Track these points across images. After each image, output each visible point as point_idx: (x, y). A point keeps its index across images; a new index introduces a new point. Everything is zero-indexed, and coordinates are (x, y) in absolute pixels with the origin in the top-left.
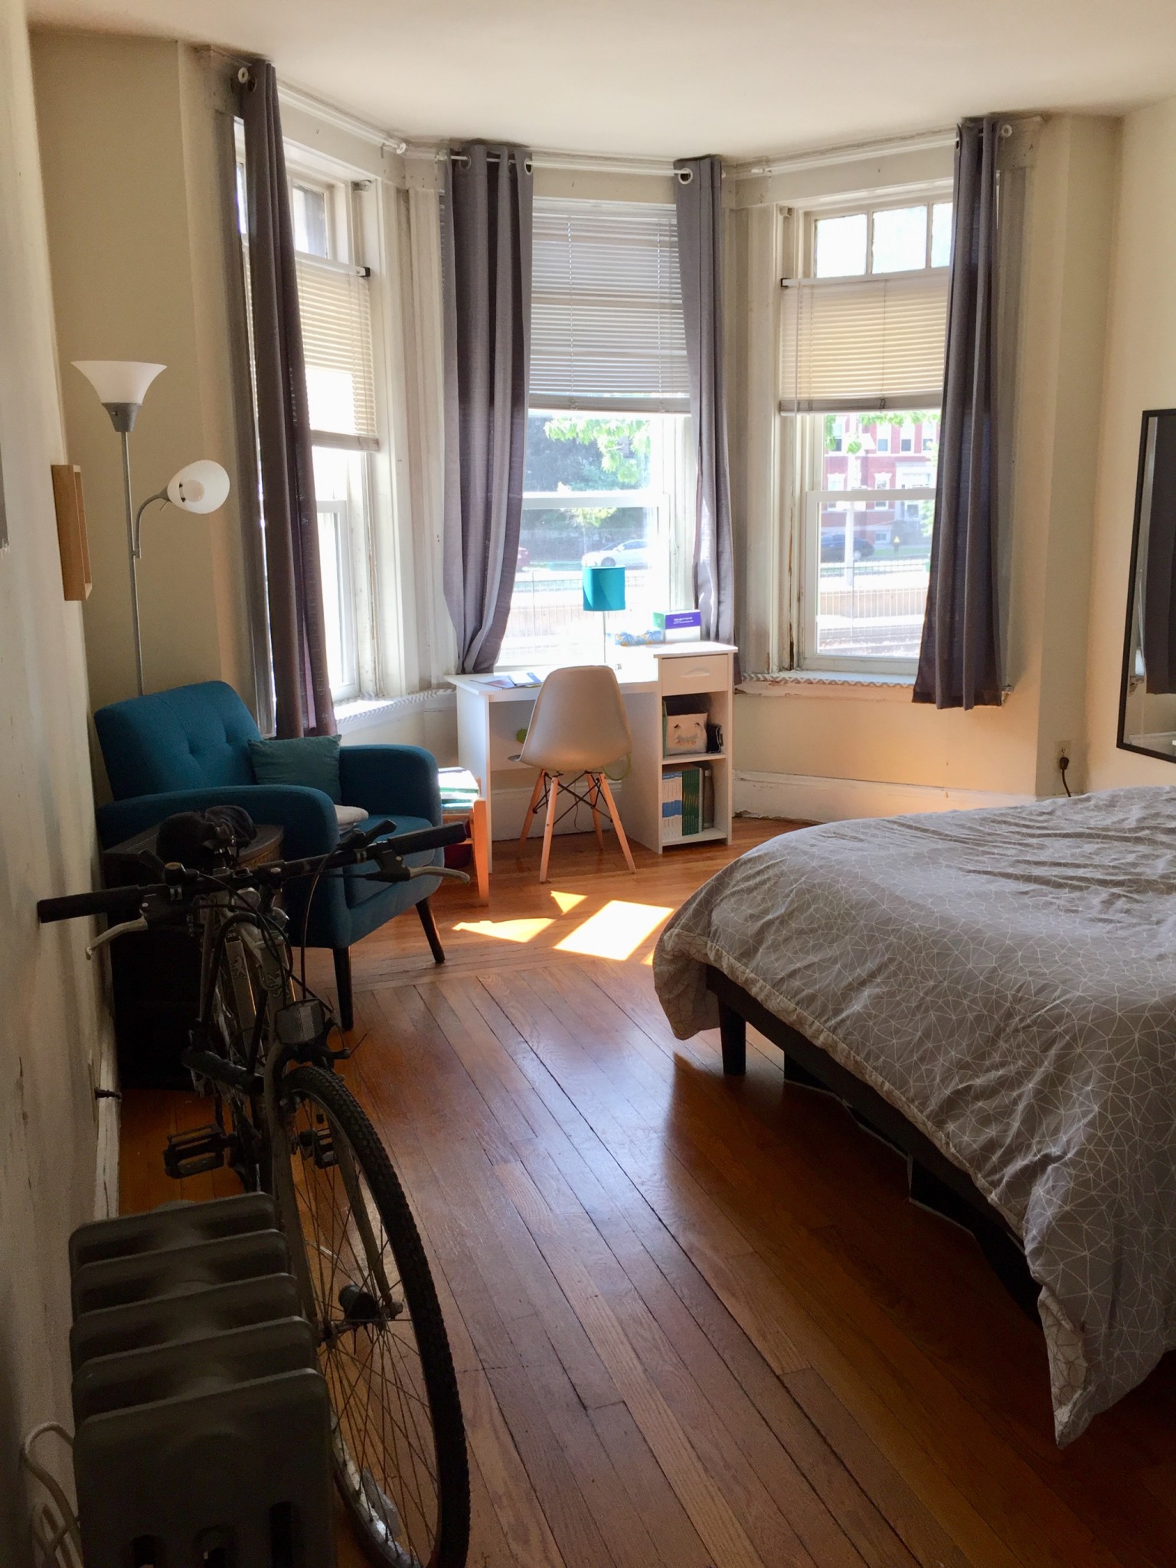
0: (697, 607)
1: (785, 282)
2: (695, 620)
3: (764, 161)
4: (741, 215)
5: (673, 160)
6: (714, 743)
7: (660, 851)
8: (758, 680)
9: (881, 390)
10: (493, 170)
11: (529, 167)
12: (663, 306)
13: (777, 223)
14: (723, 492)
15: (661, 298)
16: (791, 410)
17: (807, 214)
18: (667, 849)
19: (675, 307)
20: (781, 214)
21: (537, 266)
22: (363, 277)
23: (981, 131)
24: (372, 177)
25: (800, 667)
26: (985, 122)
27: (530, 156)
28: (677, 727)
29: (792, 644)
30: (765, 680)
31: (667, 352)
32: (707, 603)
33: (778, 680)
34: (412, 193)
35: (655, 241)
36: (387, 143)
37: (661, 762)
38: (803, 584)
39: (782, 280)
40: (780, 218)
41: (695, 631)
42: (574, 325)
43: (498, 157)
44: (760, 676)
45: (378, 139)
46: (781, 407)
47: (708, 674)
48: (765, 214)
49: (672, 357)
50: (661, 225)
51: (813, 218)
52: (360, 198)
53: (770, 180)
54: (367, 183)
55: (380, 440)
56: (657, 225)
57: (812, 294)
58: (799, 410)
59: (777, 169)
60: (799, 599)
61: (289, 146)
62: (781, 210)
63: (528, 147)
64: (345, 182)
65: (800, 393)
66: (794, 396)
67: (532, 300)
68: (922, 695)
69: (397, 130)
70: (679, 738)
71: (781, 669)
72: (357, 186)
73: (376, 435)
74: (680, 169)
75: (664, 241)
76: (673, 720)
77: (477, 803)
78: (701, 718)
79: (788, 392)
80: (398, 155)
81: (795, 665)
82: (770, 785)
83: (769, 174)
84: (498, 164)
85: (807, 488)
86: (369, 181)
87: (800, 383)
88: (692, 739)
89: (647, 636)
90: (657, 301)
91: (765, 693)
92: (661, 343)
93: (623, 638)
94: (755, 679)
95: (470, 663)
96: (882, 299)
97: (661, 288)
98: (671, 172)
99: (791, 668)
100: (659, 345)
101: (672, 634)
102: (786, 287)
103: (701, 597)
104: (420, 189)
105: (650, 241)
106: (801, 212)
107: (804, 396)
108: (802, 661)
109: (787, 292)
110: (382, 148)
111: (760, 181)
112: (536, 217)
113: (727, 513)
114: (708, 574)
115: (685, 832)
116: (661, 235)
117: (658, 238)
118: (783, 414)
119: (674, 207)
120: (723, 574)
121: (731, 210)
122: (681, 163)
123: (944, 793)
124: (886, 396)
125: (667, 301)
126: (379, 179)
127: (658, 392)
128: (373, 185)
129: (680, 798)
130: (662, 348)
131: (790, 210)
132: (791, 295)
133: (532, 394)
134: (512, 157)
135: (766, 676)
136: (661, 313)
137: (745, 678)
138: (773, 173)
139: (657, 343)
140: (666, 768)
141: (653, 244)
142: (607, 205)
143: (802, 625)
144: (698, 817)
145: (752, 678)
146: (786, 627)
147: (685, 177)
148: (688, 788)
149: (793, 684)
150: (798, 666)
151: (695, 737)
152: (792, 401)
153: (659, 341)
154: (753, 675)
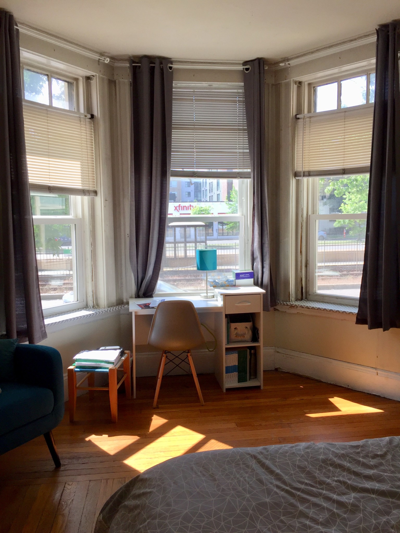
0: (253, 269)
1: (298, 116)
2: (251, 275)
3: (286, 59)
4: (277, 87)
5: (242, 62)
6: (255, 337)
7: (225, 391)
8: (284, 305)
9: (343, 165)
10: (152, 70)
11: (171, 68)
12: (239, 130)
13: (294, 89)
14: (264, 215)
15: (239, 126)
16: (301, 176)
17: (309, 84)
18: (228, 390)
19: (244, 130)
20: (296, 84)
21: (174, 113)
22: (89, 118)
23: (388, 32)
24: (94, 74)
25: (307, 299)
26: (390, 26)
27: (172, 63)
28: (235, 329)
29: (302, 288)
30: (287, 305)
31: (241, 151)
32: (257, 268)
33: (293, 305)
34: (117, 82)
35: (236, 100)
36: (101, 58)
37: (224, 345)
38: (308, 259)
39: (296, 115)
40: (295, 86)
41: (251, 280)
42: (196, 139)
43: (154, 63)
44: (285, 303)
45: (96, 57)
46: (296, 175)
47: (250, 304)
48: (288, 86)
49: (244, 153)
50: (239, 93)
51: (313, 86)
52: (90, 83)
53: (289, 69)
54: (93, 77)
55: (98, 191)
56: (237, 93)
57: (310, 121)
58: (304, 176)
59: (293, 63)
60: (306, 266)
61: (23, 52)
62: (295, 82)
63: (171, 59)
64: (82, 77)
65: (305, 168)
66: (301, 169)
67: (173, 128)
68: (361, 320)
69: (105, 52)
70: (237, 333)
71: (297, 300)
72: (88, 78)
73: (95, 189)
74: (245, 66)
75: (241, 100)
76: (233, 325)
77: (111, 370)
78: (249, 325)
79: (298, 167)
80: (106, 64)
81: (304, 298)
82: (291, 356)
83: (289, 66)
84: (154, 67)
85: (310, 213)
86: (93, 76)
87: (305, 163)
88: (243, 335)
89: (227, 282)
90: (237, 127)
91: (288, 311)
92: (239, 147)
93: (214, 283)
94: (283, 304)
95: (141, 292)
96: (343, 121)
97: (239, 121)
98: (241, 68)
99: (302, 299)
100: (237, 147)
101: (239, 282)
102: (299, 118)
103: (255, 264)
104: (121, 80)
105: (234, 100)
106: (306, 83)
107: (306, 169)
108: (308, 296)
109: (300, 120)
110: (99, 61)
111: (285, 70)
112: (174, 91)
113: (267, 225)
114: (257, 254)
115: (239, 381)
116: (239, 98)
117: (237, 99)
118: (297, 178)
119: (242, 84)
120: (265, 254)
121: (273, 85)
122: (245, 63)
123: (376, 371)
124: (345, 168)
125: (241, 127)
126: (97, 74)
127: (237, 169)
128: (95, 78)
129: (237, 364)
130: (239, 149)
131: (300, 83)
132: (300, 122)
133: (172, 170)
134: (161, 63)
135: (288, 303)
136: (239, 133)
137: (278, 303)
138: (292, 65)
139: (237, 146)
140: (227, 349)
141: (235, 101)
142: (215, 84)
143: (308, 278)
144: (247, 373)
145: (281, 304)
146: (299, 280)
147: (247, 69)
148: (241, 360)
149: (300, 308)
150: (306, 298)
151: (245, 334)
152: (300, 172)
153: (238, 146)
154: (282, 302)
